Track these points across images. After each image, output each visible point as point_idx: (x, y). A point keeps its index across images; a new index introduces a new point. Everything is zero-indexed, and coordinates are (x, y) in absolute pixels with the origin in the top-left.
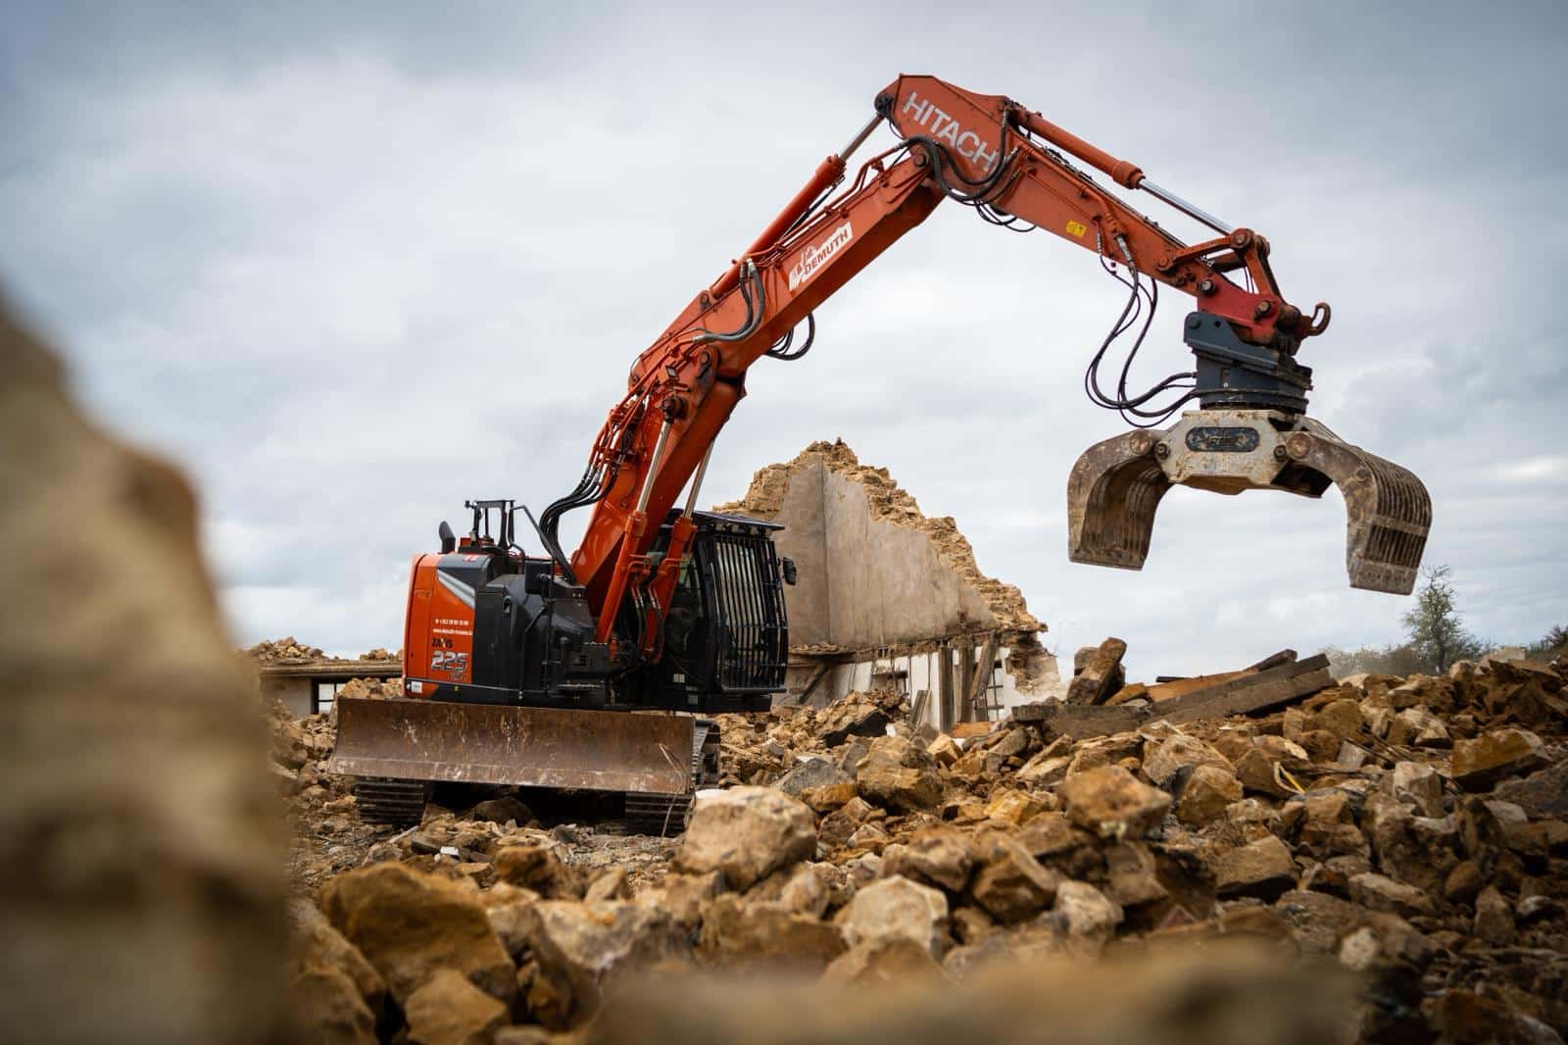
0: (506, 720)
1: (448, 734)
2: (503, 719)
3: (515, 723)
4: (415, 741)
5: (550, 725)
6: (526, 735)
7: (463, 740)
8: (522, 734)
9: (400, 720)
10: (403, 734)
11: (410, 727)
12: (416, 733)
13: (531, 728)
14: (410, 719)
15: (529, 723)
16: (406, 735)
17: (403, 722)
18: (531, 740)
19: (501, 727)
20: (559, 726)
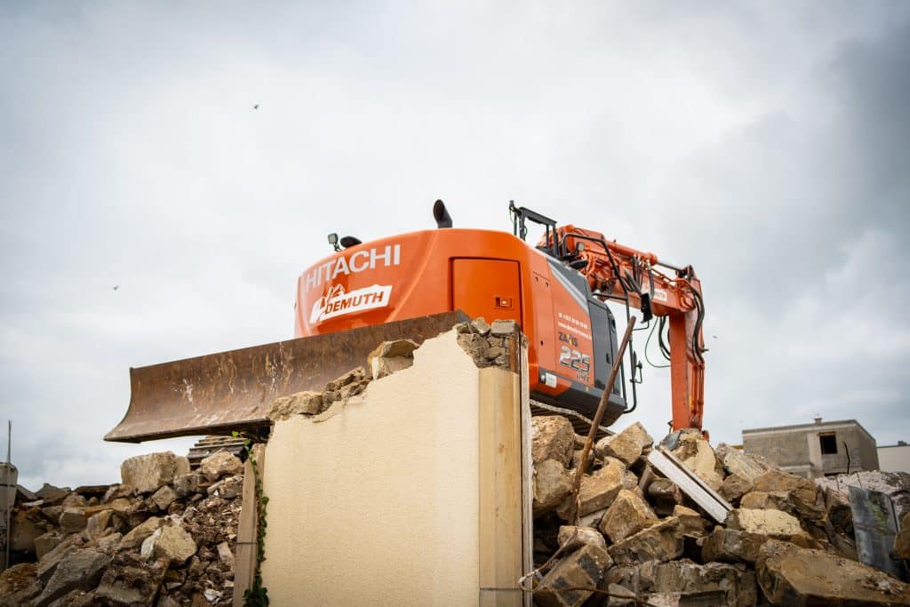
0: (271, 360)
1: (220, 387)
2: (267, 358)
3: (278, 361)
4: (191, 399)
5: (312, 354)
6: (289, 373)
7: (232, 390)
8: (286, 372)
9: (180, 382)
10: (181, 395)
11: (188, 387)
12: (192, 392)
13: (294, 363)
14: (188, 379)
15: (291, 358)
16: (183, 397)
17: (182, 383)
18: (294, 375)
19: (267, 368)
20: (320, 354)
